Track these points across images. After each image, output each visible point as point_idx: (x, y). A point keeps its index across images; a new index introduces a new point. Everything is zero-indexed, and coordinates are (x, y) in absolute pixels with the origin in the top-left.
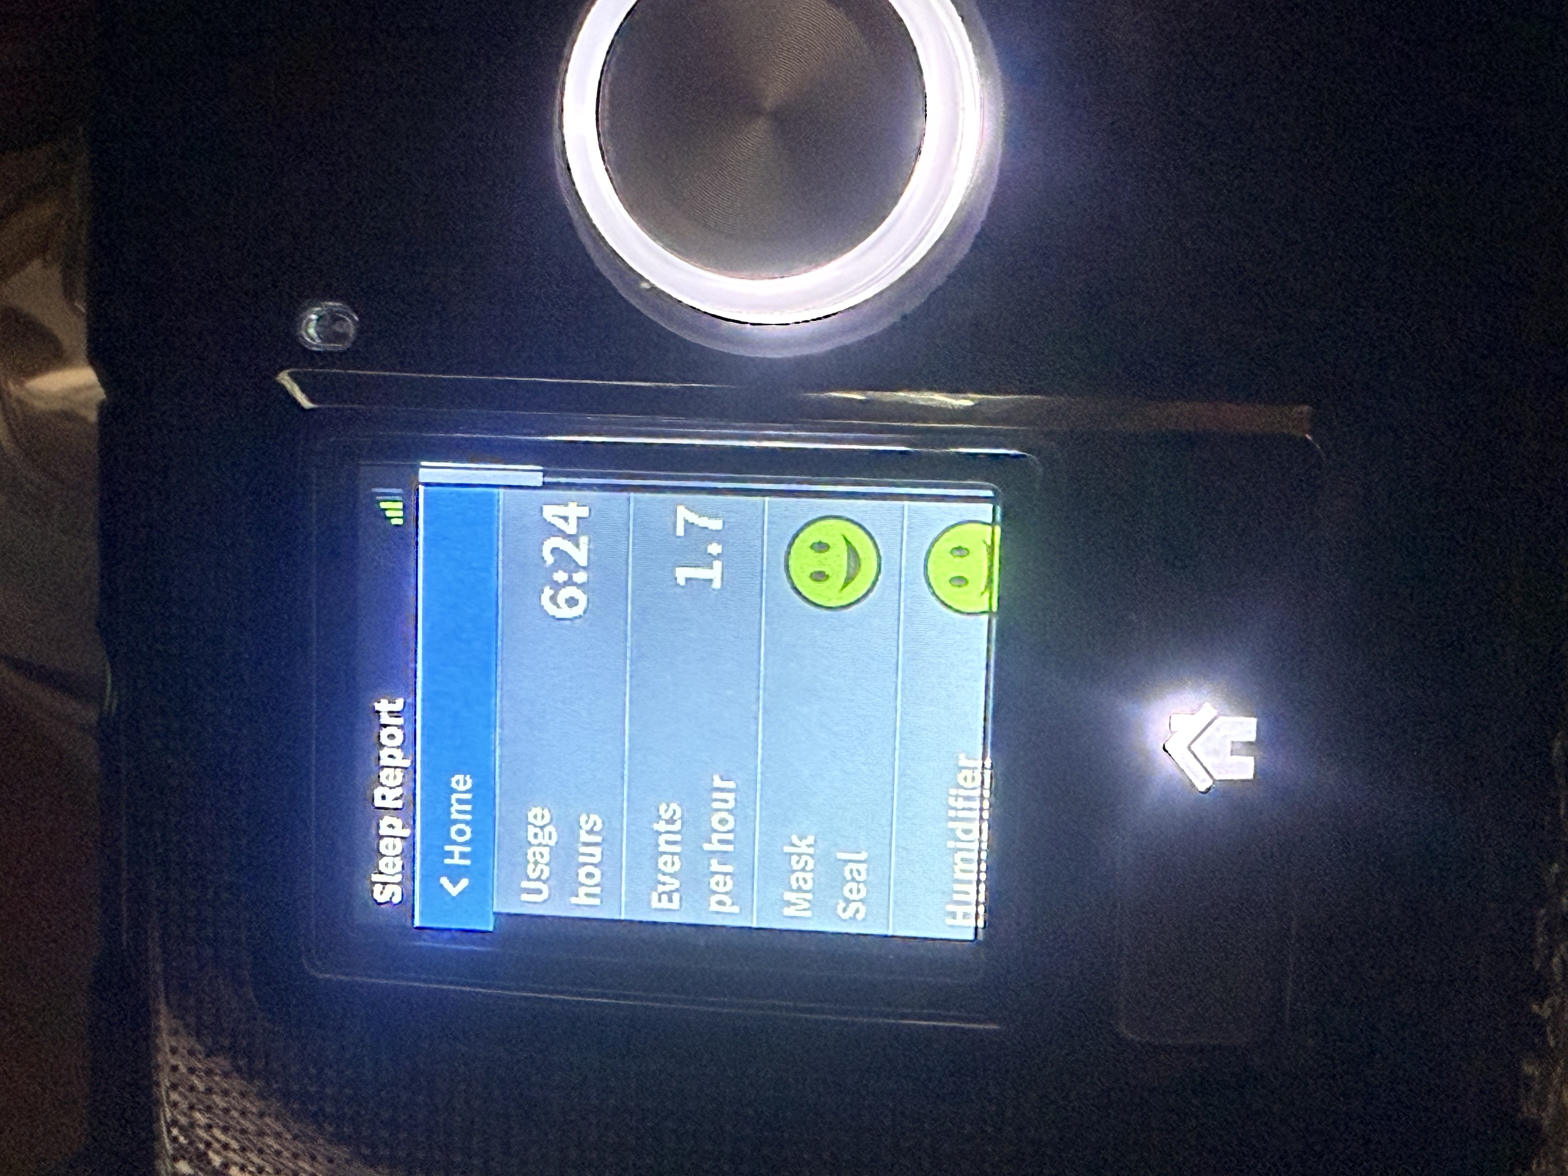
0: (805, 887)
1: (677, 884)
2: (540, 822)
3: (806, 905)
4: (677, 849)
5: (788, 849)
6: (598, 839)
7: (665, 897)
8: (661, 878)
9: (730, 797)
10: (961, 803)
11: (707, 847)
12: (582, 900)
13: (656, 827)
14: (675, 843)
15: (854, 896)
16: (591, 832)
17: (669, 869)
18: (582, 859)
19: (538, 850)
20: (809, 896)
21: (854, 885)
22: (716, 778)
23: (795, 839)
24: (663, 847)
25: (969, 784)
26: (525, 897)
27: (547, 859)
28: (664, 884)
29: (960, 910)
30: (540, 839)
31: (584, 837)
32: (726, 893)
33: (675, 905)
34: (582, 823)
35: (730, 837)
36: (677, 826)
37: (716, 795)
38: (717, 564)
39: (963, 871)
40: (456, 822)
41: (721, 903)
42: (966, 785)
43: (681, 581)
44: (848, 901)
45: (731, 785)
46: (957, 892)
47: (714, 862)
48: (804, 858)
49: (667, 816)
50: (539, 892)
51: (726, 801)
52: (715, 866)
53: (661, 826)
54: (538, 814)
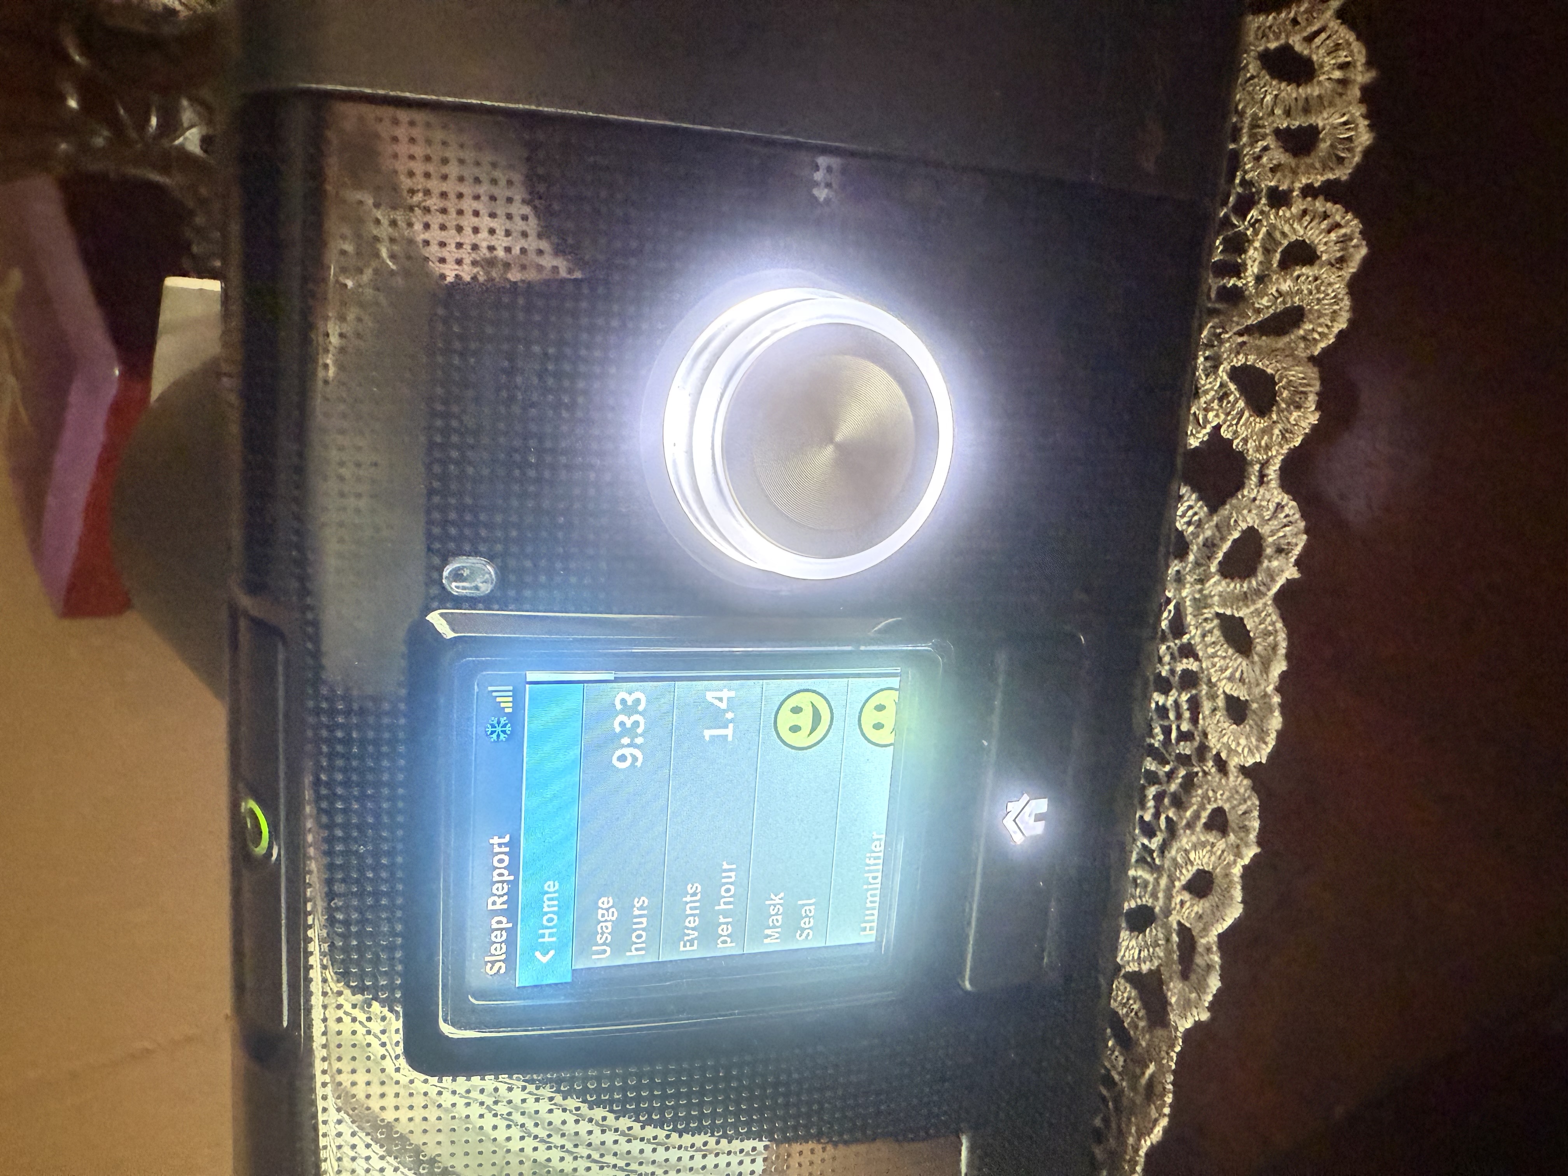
0: (777, 924)
1: (696, 934)
2: (606, 906)
3: (777, 935)
4: (697, 912)
5: (767, 903)
6: (645, 912)
7: (688, 944)
8: (686, 931)
9: (733, 874)
10: (872, 862)
11: (717, 908)
12: (634, 953)
13: (684, 899)
14: (696, 908)
15: (807, 926)
16: (641, 908)
17: (692, 925)
18: (635, 927)
19: (603, 924)
20: (779, 930)
21: (807, 920)
22: (724, 863)
23: (773, 896)
24: (689, 912)
25: (878, 849)
26: (594, 957)
27: (610, 930)
28: (688, 935)
29: (868, 925)
30: (606, 917)
31: (636, 912)
32: (728, 936)
33: (695, 947)
34: (635, 903)
35: (732, 899)
36: (699, 896)
37: (724, 874)
38: (731, 726)
39: (872, 902)
40: (546, 913)
41: (724, 942)
42: (876, 850)
43: (707, 738)
44: (803, 930)
45: (734, 866)
46: (867, 915)
47: (721, 917)
48: (778, 906)
49: (691, 892)
50: (605, 951)
51: (730, 877)
52: (722, 920)
53: (688, 899)
54: (605, 902)
